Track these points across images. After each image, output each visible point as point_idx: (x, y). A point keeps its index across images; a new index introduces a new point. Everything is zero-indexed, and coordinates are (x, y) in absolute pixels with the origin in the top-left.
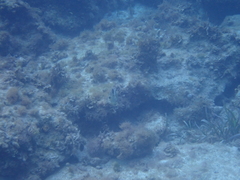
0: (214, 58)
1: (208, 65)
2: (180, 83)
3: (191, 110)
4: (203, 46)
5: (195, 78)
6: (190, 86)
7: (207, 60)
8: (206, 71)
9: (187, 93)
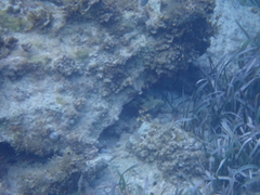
0: (105, 58)
1: (93, 71)
2: (38, 111)
3: (49, 177)
4: (89, 35)
5: (69, 98)
6: (57, 116)
7: (93, 63)
8: (90, 83)
9: (50, 131)
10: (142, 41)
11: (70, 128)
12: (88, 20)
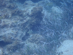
10: (28, 18)
11: (15, 37)
12: (16, 15)
